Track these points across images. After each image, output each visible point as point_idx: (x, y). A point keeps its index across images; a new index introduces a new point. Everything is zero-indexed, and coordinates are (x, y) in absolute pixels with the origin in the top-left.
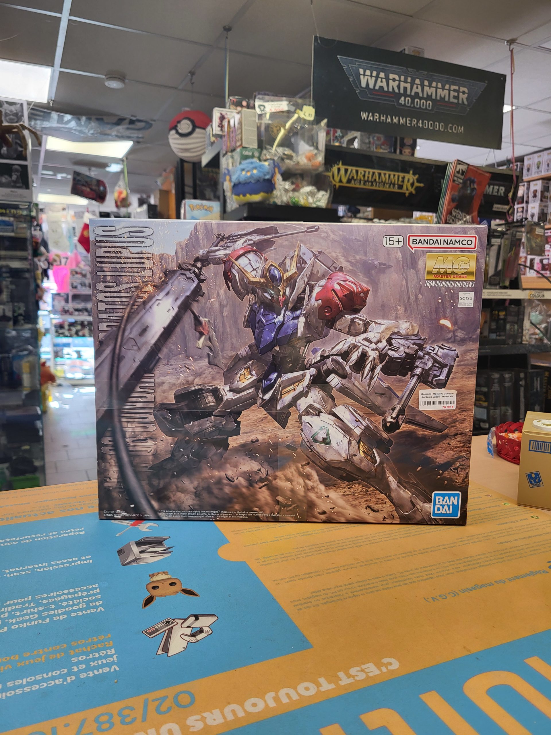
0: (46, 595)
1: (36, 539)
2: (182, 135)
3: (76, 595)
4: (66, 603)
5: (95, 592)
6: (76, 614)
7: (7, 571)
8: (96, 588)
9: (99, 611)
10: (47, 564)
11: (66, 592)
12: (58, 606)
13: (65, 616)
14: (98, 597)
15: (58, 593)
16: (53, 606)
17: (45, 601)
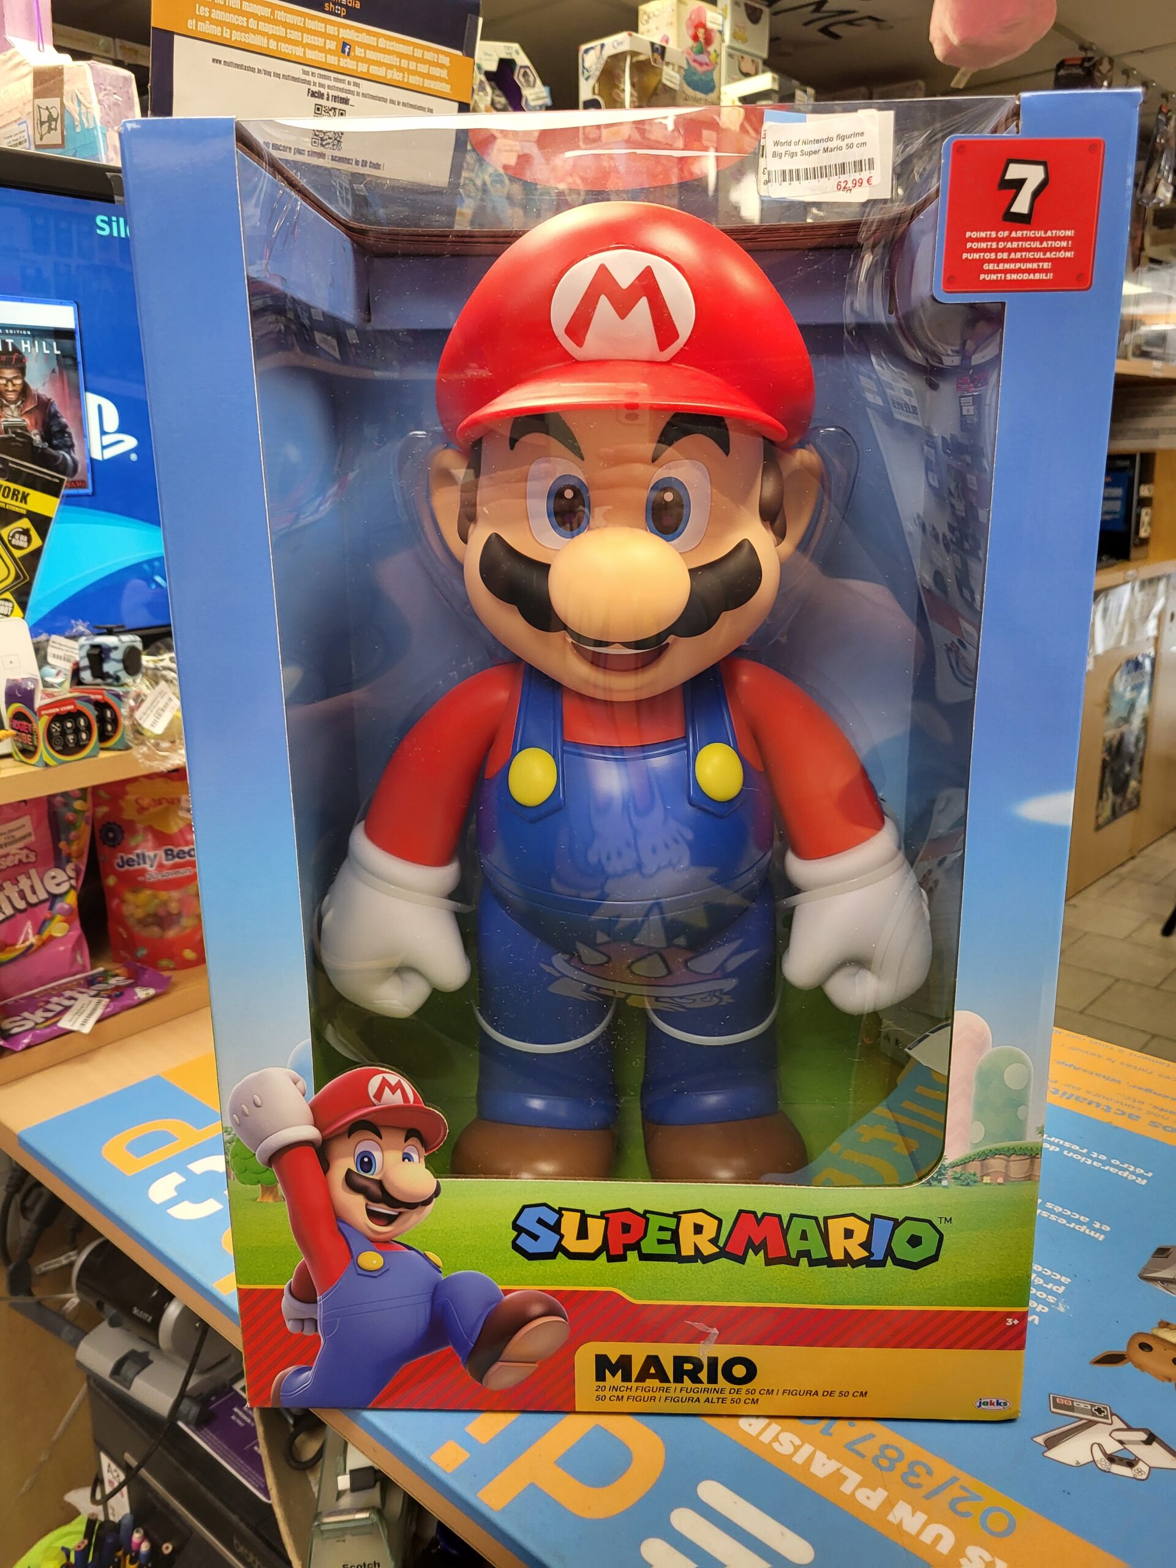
8: (1059, 1283)
14: (1051, 1299)
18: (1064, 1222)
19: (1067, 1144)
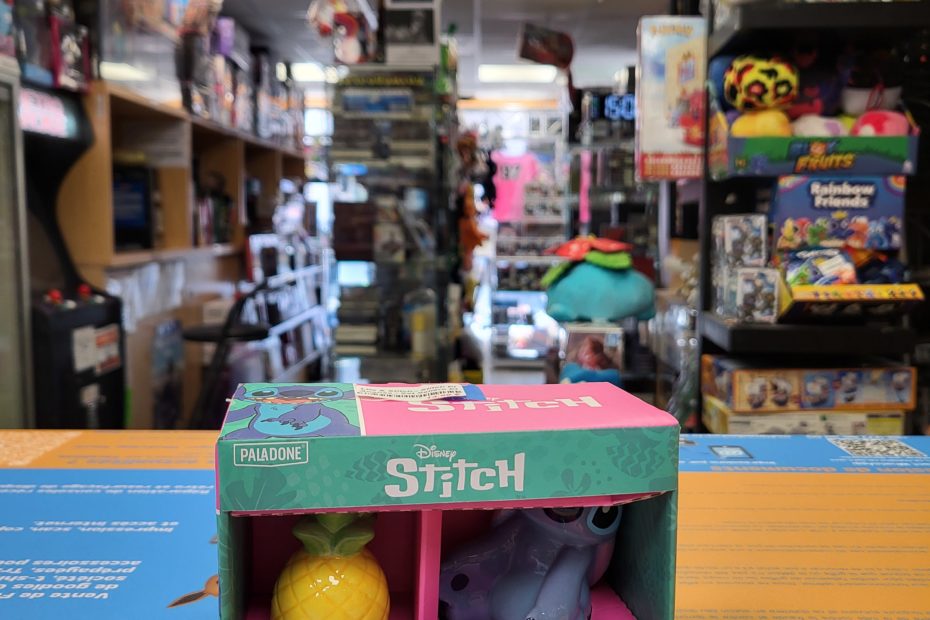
0: (51, 562)
1: (130, 491)
3: (92, 571)
4: (65, 578)
5: (124, 571)
6: (59, 595)
7: (41, 523)
8: (130, 566)
9: (97, 597)
10: (104, 523)
11: (84, 563)
12: (50, 579)
13: (42, 594)
14: (121, 578)
15: (71, 563)
16: (42, 578)
17: (40, 570)
18: (131, 529)
19: (131, 486)
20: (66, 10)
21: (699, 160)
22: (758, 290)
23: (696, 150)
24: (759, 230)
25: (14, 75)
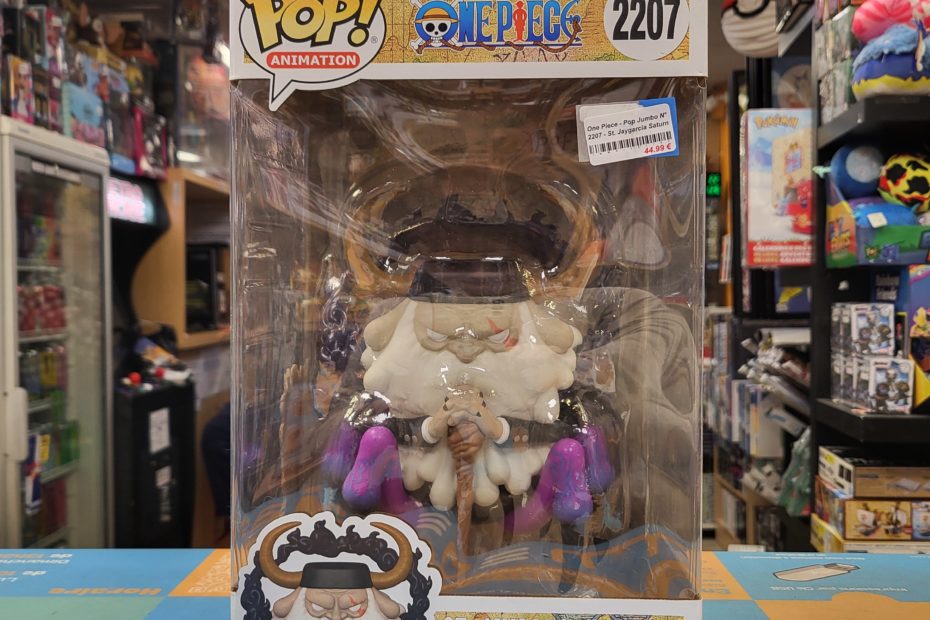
2: (745, 16)
20: (147, 101)
21: (809, 248)
22: (890, 380)
23: (806, 238)
24: (887, 319)
25: (103, 164)
